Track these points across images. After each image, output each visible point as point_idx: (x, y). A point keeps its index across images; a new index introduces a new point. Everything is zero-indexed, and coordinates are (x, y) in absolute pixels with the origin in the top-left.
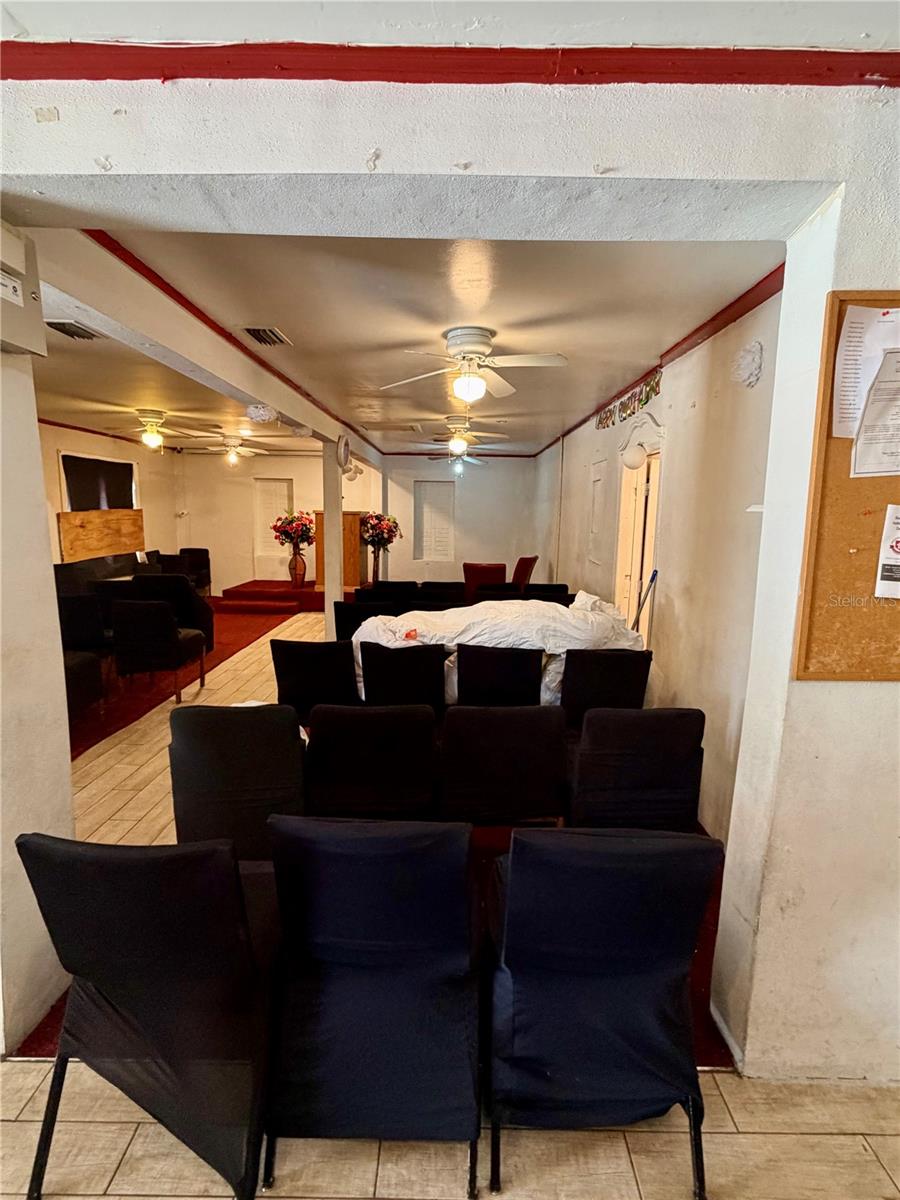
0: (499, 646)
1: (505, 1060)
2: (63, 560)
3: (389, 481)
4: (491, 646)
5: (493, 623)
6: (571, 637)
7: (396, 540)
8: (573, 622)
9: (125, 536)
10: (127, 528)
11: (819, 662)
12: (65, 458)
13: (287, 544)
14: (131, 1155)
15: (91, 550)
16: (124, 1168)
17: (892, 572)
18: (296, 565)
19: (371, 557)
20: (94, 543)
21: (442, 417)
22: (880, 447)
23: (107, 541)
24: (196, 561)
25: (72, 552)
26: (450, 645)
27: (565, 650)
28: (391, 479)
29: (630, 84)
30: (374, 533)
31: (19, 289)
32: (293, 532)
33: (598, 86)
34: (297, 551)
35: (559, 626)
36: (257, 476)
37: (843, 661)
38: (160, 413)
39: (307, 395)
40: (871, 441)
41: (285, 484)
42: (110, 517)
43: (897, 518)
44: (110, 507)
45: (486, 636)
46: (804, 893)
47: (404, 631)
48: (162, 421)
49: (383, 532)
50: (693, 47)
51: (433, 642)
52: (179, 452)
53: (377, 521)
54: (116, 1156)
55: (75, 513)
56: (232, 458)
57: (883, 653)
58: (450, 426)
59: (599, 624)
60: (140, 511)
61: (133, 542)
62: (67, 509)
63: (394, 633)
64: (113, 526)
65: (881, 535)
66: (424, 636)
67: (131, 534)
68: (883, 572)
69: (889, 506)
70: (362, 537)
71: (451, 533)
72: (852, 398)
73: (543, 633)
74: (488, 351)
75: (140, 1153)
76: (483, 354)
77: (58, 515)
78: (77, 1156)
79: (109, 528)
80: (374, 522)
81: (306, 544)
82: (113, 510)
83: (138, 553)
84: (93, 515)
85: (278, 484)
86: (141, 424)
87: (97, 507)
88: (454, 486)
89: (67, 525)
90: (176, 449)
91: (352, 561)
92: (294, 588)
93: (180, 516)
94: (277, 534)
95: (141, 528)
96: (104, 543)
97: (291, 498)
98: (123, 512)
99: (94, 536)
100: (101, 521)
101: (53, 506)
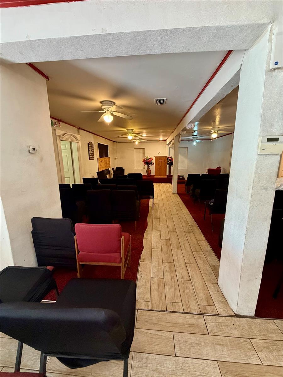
2: (98, 171)
3: (170, 148)
9: (107, 164)
10: (108, 162)
12: (99, 144)
13: (146, 165)
18: (148, 171)
20: (103, 167)
25: (100, 168)
32: (148, 162)
34: (148, 167)
36: (135, 148)
41: (142, 150)
52: (116, 142)
58: (212, 130)
60: (109, 158)
61: (109, 165)
62: (99, 158)
71: (186, 162)
77: (98, 159)
79: (105, 162)
80: (170, 159)
81: (151, 165)
82: (106, 157)
84: (103, 158)
88: (187, 149)
89: (99, 162)
90: (115, 141)
91: (164, 169)
92: (147, 177)
93: (115, 159)
94: (144, 163)
95: (110, 162)
96: (105, 166)
97: (144, 153)
98: (107, 158)
99: (103, 164)
100: (104, 160)
101: (97, 156)
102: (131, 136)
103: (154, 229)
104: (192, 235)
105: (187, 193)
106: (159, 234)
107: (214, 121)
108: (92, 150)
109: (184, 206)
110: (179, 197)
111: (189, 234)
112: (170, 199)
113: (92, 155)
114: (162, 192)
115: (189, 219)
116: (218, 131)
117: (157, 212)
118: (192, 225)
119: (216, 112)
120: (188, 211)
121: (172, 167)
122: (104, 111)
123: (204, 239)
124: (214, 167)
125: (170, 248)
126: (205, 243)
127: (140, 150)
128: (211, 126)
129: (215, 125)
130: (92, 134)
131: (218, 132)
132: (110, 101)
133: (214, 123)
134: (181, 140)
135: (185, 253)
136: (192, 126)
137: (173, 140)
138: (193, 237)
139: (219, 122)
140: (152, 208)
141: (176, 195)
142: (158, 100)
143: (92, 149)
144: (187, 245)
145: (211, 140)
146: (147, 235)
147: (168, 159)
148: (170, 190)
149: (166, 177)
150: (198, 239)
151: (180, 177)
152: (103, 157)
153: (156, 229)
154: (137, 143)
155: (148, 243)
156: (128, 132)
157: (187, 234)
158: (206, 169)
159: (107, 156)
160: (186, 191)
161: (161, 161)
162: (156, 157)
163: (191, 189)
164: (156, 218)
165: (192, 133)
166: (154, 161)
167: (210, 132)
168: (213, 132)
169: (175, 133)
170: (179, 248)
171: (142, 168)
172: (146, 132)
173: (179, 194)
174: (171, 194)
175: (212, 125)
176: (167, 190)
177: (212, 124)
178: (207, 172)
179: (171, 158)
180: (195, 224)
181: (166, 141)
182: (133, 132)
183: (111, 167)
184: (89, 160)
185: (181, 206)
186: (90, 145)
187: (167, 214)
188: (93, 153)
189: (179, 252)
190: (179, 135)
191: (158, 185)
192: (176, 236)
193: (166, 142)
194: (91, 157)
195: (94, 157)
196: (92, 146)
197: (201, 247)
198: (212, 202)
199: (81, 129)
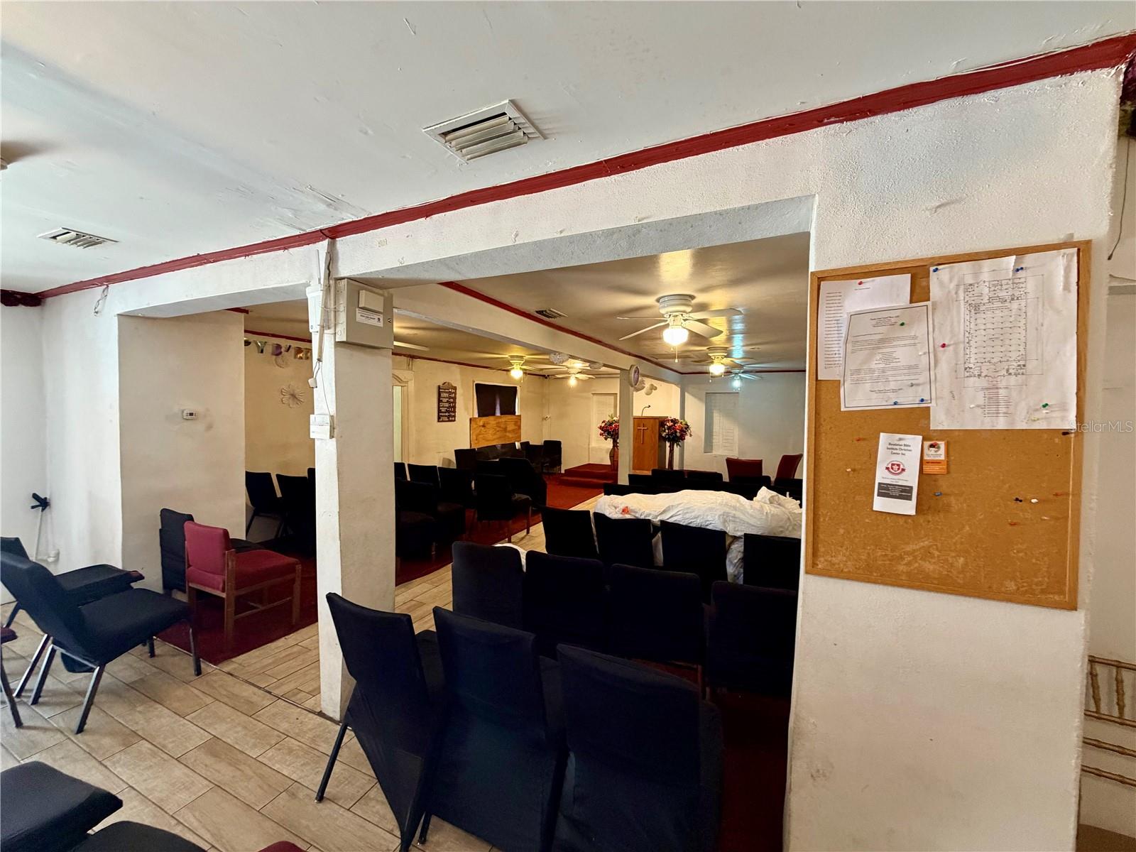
0: (691, 525)
1: (565, 816)
2: (471, 446)
3: (686, 394)
4: (684, 524)
5: (686, 507)
6: (748, 523)
7: (687, 438)
8: (751, 511)
9: (509, 432)
10: (511, 427)
11: (826, 561)
12: (478, 385)
13: (609, 439)
14: (368, 796)
15: (488, 441)
16: (362, 801)
17: (889, 490)
18: (615, 454)
19: (668, 449)
20: (490, 437)
21: (705, 348)
22: (868, 386)
23: (499, 434)
24: (553, 449)
25: (477, 441)
26: (654, 520)
27: (743, 534)
28: (688, 393)
29: (657, 165)
30: (673, 432)
31: (381, 320)
32: (611, 431)
33: (638, 171)
34: (615, 444)
35: (738, 514)
36: (592, 392)
37: (849, 563)
38: (522, 357)
39: (599, 342)
40: (857, 382)
41: (612, 397)
42: (501, 420)
43: (890, 444)
44: (502, 414)
45: (681, 516)
46: (833, 767)
47: (622, 507)
48: (522, 362)
49: (676, 432)
50: (683, 139)
51: (642, 517)
52: (546, 378)
53: (671, 424)
54: (362, 792)
55: (480, 418)
56: (572, 382)
57: (890, 560)
58: (711, 355)
59: (773, 515)
60: (520, 416)
61: (514, 436)
62: (476, 415)
63: (616, 508)
64: (502, 426)
65: (876, 457)
66: (636, 512)
67: (513, 431)
68: (879, 489)
69: (882, 434)
70: (660, 436)
71: (736, 433)
72: (837, 349)
73: (725, 517)
74: (689, 309)
75: (372, 796)
76: (684, 312)
77: (471, 419)
78: (346, 785)
79: (500, 427)
80: (669, 424)
82: (503, 416)
83: (517, 443)
84: (491, 419)
85: (608, 397)
86: (511, 365)
87: (494, 414)
89: (474, 426)
90: (545, 376)
92: (609, 470)
93: (546, 419)
94: (603, 432)
95: (519, 427)
96: (496, 436)
98: (509, 417)
99: (491, 432)
100: (495, 422)
101: (468, 414)
108: (452, 400)
113: (448, 411)
130: (456, 365)
143: (451, 398)
159: (508, 410)
161: (643, 428)
179: (673, 421)
183: (522, 440)
184: (438, 421)
186: (445, 390)
188: (454, 407)
194: (444, 414)
195: (455, 416)
196: (454, 391)
199: (420, 358)
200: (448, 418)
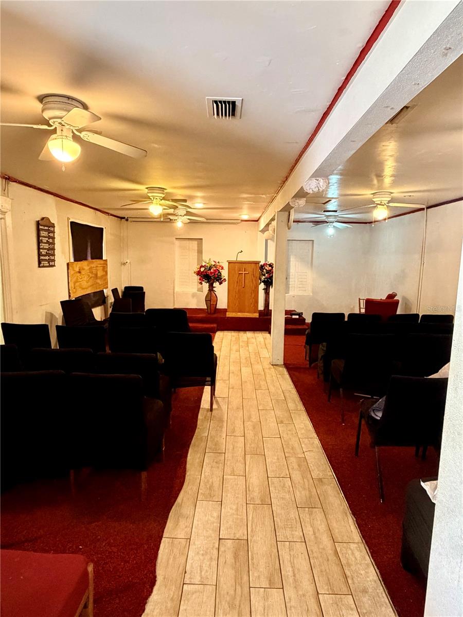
2: (70, 296)
9: (99, 278)
10: (100, 273)
12: (72, 223)
15: (83, 289)
18: (211, 298)
19: (262, 292)
20: (84, 284)
23: (91, 282)
25: (74, 290)
32: (209, 276)
34: (211, 288)
36: (177, 237)
41: (195, 243)
42: (92, 265)
44: (92, 258)
52: (127, 220)
55: (76, 262)
60: (106, 260)
61: (103, 282)
62: (72, 260)
64: (94, 271)
67: (102, 277)
71: (309, 276)
77: (68, 264)
79: (92, 273)
81: (217, 283)
82: (94, 260)
83: (105, 289)
84: (84, 263)
86: (149, 198)
88: (313, 243)
89: (71, 272)
90: (124, 218)
91: (253, 296)
92: (209, 314)
93: (124, 264)
94: (199, 277)
95: (106, 272)
96: (89, 284)
97: (200, 252)
98: (99, 261)
99: (86, 278)
100: (88, 268)
101: (65, 258)
102: (158, 206)
103: (203, 494)
104: (318, 515)
105: (310, 364)
106: (215, 514)
107: (380, 176)
108: (51, 240)
109: (301, 406)
110: (287, 376)
111: (311, 514)
112: (263, 383)
113: (47, 254)
114: (243, 361)
115: (312, 454)
116: (389, 202)
117: (222, 427)
118: (321, 476)
119: (384, 151)
120: (310, 426)
121: (272, 290)
122: (50, 125)
123: (356, 535)
124: (380, 295)
125: (245, 578)
126: (357, 554)
127: (191, 242)
128: (372, 189)
129: (381, 186)
130: (52, 196)
131: (391, 204)
132: (69, 98)
133: (378, 181)
134: (294, 222)
135: (293, 603)
136: (321, 184)
137: (273, 219)
138: (322, 527)
139: (393, 178)
140: (210, 413)
141: (281, 369)
142: (216, 102)
143: (49, 237)
144: (303, 564)
145: (372, 222)
146: (177, 523)
147: (262, 267)
148: (265, 354)
149: (256, 315)
150: (336, 532)
151: (294, 317)
152: (86, 259)
153: (209, 497)
154: (179, 224)
155: (175, 558)
156: (150, 195)
157: (305, 516)
158: (360, 299)
159: (98, 255)
160: (308, 359)
161: (244, 273)
162: (230, 263)
163: (320, 356)
164: (217, 452)
165: (324, 204)
166: (225, 274)
167: (370, 205)
168: (378, 204)
169: (280, 202)
170: (277, 580)
171: (195, 290)
172: (203, 197)
173: (288, 365)
174: (266, 365)
175: (374, 185)
176: (258, 354)
177: (375, 182)
178: (362, 306)
179: (271, 265)
180: (330, 473)
181: (257, 221)
182: (163, 196)
183: (111, 286)
184: (39, 267)
185: (291, 405)
186: (44, 227)
187: (250, 434)
188: (53, 249)
189: (276, 594)
190: (287, 209)
191: (234, 339)
192: (268, 522)
193: (258, 225)
194: (45, 258)
195: (54, 260)
196: (51, 229)
197: (348, 573)
198: (378, 411)
199: (15, 181)
200: (49, 263)
